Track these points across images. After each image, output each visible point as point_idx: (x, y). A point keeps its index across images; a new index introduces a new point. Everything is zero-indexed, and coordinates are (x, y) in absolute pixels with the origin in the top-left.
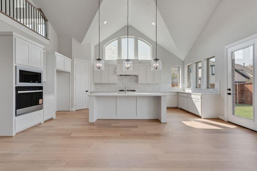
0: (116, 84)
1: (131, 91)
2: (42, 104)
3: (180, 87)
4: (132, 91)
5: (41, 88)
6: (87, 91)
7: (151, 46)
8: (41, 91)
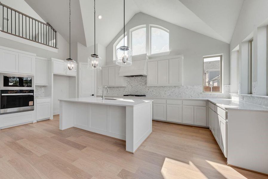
0: (125, 87)
1: (134, 95)
2: (33, 105)
3: (223, 92)
4: (136, 96)
5: (32, 91)
6: (93, 95)
7: (169, 31)
8: (32, 94)
